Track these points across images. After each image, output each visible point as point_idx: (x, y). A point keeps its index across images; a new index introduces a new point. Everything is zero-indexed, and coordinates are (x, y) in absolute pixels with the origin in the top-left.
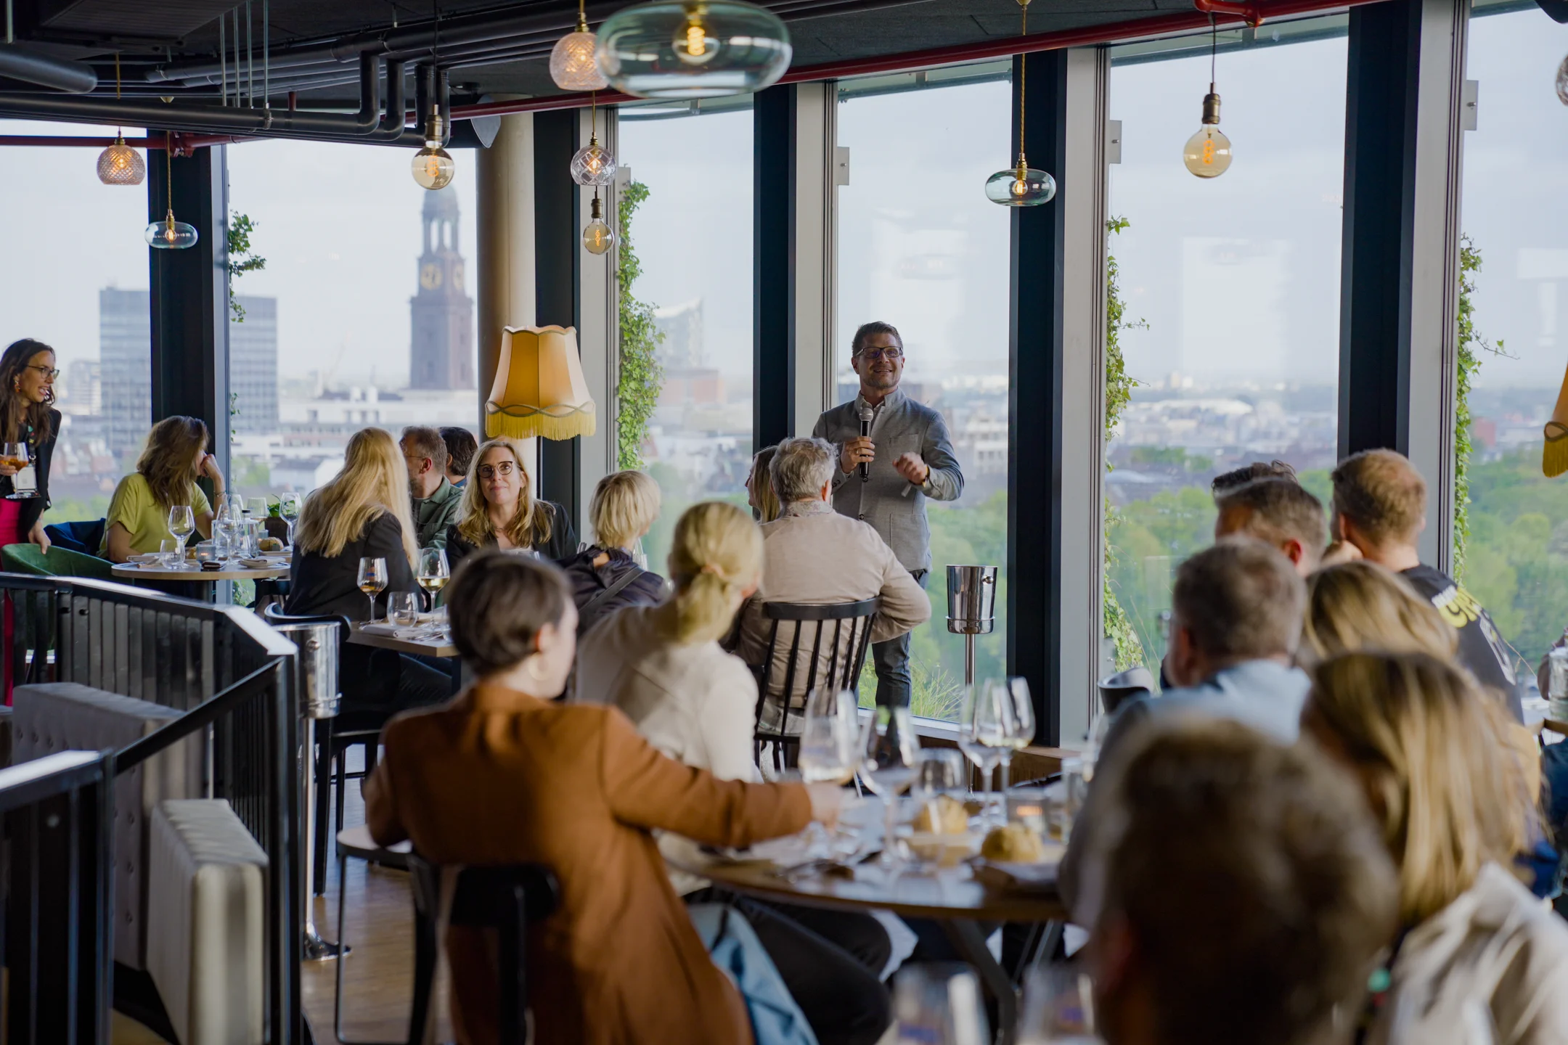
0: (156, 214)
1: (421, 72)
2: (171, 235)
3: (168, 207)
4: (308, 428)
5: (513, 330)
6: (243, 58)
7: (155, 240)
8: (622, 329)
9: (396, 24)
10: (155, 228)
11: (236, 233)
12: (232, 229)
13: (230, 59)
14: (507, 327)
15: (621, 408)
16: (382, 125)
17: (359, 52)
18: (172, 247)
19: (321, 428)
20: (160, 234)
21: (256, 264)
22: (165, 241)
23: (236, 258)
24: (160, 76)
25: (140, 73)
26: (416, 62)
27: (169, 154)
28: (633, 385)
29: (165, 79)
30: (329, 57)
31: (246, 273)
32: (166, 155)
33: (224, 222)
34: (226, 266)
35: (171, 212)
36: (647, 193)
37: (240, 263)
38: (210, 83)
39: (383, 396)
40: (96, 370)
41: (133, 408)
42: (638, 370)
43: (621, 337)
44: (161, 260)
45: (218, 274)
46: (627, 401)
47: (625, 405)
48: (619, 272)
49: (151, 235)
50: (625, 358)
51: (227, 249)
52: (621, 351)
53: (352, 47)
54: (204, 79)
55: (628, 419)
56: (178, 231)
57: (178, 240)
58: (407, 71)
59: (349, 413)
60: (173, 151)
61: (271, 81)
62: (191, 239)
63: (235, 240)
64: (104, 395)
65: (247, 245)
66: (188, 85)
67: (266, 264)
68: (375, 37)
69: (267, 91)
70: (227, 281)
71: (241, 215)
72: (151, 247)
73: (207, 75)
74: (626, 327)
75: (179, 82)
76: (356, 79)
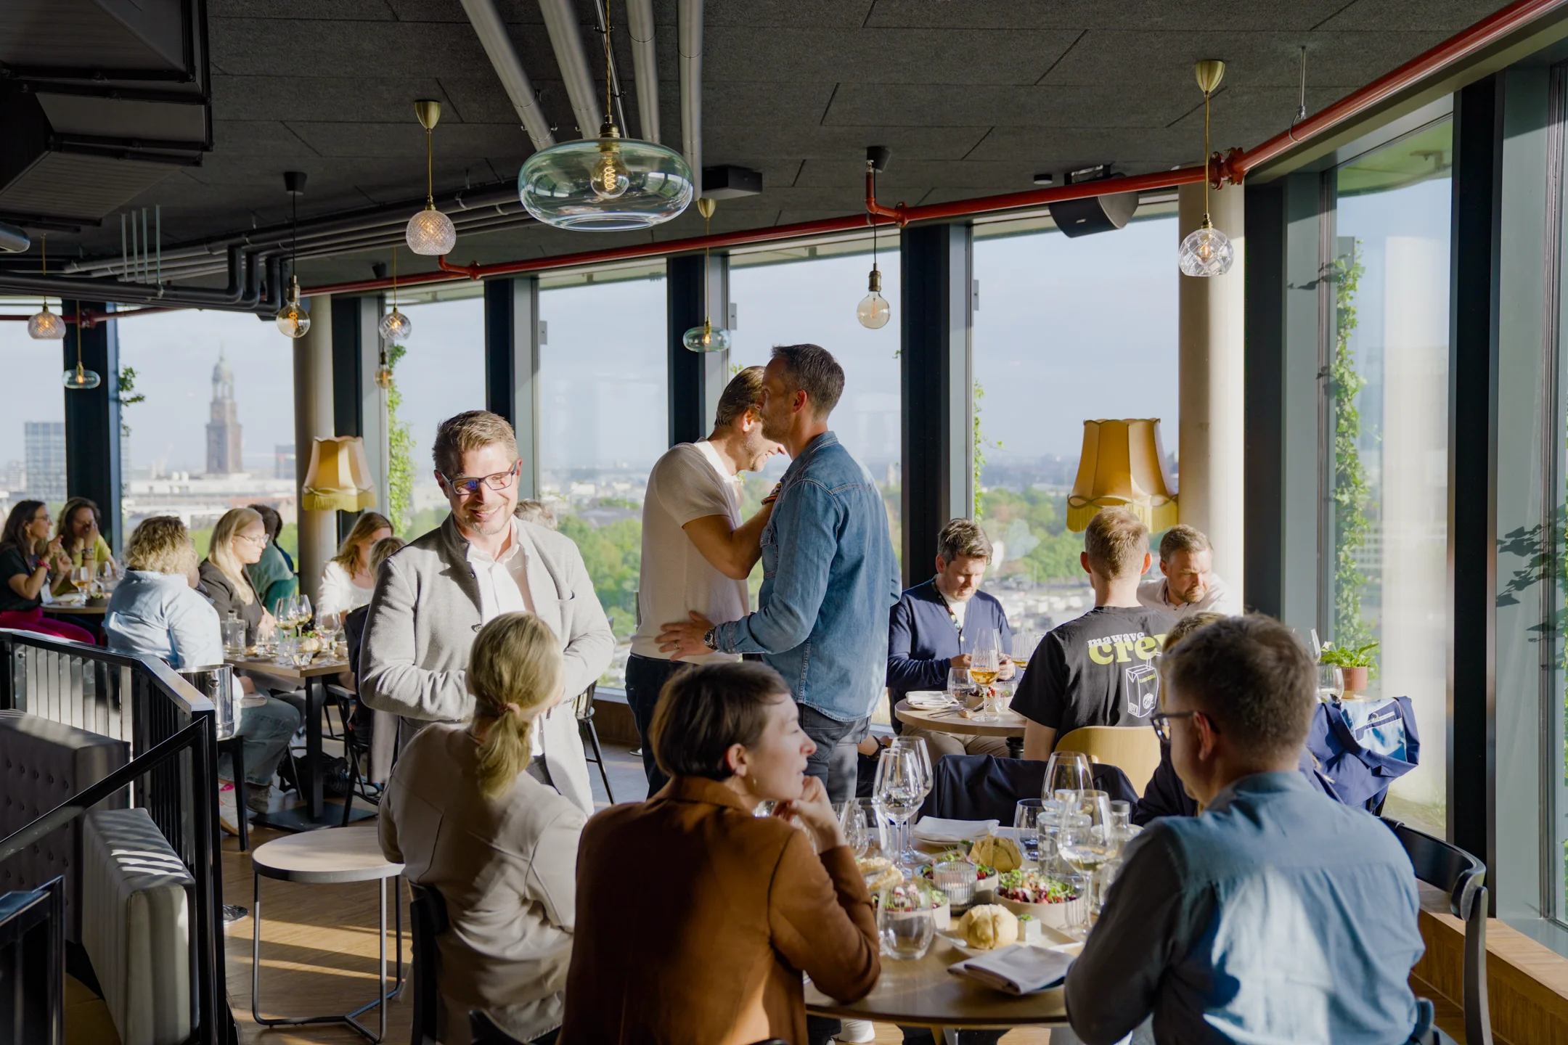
0: (70, 364)
1: (269, 262)
2: (80, 379)
3: (77, 360)
4: (148, 496)
5: (321, 440)
6: (141, 252)
7: (69, 383)
8: (391, 439)
9: (255, 226)
10: (69, 374)
11: (125, 379)
12: (122, 376)
13: (130, 254)
14: (317, 438)
15: (391, 489)
16: (244, 298)
17: (227, 246)
18: (81, 387)
19: (155, 496)
20: (72, 380)
21: (138, 399)
22: (76, 383)
23: (124, 395)
24: (74, 267)
25: (60, 266)
26: (266, 255)
27: (79, 326)
28: (398, 474)
29: (78, 270)
30: (203, 250)
31: (132, 405)
32: (76, 327)
33: (116, 372)
34: (118, 401)
35: (80, 365)
36: (405, 352)
37: (128, 399)
38: (111, 273)
39: (192, 478)
40: (22, 466)
41: (45, 487)
42: (401, 465)
43: (390, 443)
44: (74, 398)
45: (112, 406)
46: (394, 484)
47: (394, 487)
48: (388, 403)
49: (66, 380)
50: (393, 456)
51: (118, 389)
52: (391, 452)
53: (221, 243)
54: (106, 270)
55: (396, 496)
56: (85, 376)
57: (85, 383)
58: (261, 261)
59: (171, 488)
60: (81, 323)
61: (162, 270)
62: (95, 382)
63: (123, 384)
64: (28, 480)
65: (132, 386)
66: (95, 275)
67: (145, 399)
68: (238, 235)
69: (161, 279)
70: (119, 410)
71: (128, 367)
72: (66, 388)
73: (108, 266)
74: (394, 437)
75: (88, 272)
76: (224, 268)
